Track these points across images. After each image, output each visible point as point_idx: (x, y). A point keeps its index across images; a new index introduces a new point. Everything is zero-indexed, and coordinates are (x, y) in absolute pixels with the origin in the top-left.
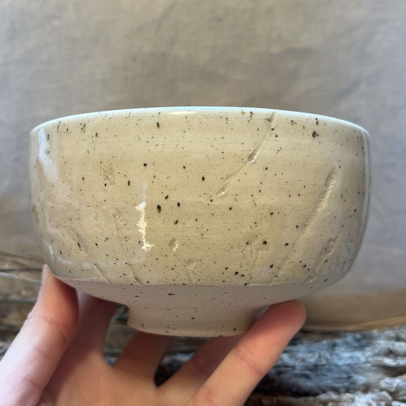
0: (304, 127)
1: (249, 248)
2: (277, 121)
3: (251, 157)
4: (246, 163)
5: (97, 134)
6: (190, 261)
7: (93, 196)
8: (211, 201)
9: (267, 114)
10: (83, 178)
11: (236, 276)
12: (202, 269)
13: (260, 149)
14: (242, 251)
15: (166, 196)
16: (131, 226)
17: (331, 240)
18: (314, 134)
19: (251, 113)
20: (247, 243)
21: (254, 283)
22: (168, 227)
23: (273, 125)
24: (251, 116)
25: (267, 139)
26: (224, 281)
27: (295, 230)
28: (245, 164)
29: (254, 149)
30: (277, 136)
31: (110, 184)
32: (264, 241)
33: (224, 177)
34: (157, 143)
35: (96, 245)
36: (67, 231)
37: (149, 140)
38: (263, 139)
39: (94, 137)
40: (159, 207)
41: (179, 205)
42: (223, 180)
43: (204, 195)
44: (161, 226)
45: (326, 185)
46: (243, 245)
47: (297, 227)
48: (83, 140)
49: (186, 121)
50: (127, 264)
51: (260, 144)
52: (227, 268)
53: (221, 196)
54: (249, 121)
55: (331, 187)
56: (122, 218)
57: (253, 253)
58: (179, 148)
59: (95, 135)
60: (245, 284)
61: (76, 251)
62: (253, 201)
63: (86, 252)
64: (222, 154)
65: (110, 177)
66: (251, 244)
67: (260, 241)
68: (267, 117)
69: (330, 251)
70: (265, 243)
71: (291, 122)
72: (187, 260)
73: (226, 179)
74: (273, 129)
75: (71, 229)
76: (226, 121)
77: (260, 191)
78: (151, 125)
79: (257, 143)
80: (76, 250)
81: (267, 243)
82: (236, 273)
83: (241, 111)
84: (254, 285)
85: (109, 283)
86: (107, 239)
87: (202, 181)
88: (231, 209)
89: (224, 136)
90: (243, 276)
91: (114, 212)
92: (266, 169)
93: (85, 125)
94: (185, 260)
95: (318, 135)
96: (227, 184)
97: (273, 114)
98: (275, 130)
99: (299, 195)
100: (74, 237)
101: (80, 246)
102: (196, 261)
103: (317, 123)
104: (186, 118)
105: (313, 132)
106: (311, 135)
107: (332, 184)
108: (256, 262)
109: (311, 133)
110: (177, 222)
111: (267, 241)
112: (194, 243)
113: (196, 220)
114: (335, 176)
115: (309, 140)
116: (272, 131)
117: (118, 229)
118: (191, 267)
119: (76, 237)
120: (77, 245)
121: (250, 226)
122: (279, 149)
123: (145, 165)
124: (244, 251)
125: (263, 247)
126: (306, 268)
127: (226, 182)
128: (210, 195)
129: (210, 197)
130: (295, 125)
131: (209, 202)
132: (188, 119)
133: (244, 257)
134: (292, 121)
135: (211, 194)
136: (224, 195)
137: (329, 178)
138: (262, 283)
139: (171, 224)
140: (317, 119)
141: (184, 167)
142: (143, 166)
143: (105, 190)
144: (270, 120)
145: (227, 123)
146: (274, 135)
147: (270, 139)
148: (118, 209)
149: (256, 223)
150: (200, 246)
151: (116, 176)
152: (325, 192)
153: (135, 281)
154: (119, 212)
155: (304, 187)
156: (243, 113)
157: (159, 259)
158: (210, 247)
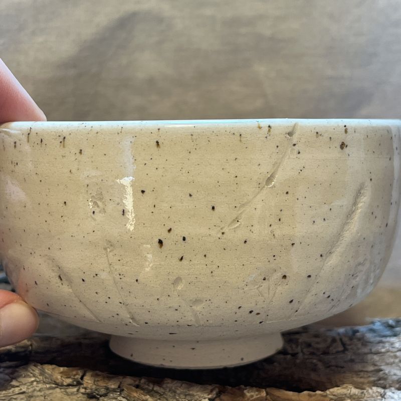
0: (330, 138)
1: (265, 284)
2: (300, 135)
3: (269, 180)
4: (264, 187)
5: (81, 150)
6: (197, 301)
7: (79, 225)
8: (223, 233)
9: (288, 127)
10: (65, 203)
11: (250, 315)
12: (212, 310)
13: (280, 169)
14: (257, 288)
15: (169, 229)
16: (127, 262)
17: (360, 264)
18: (343, 146)
19: (269, 127)
20: (264, 279)
21: (271, 320)
22: (172, 264)
23: (295, 139)
24: (269, 131)
25: (288, 157)
26: (236, 321)
27: (320, 259)
28: (262, 189)
29: (273, 171)
30: (299, 153)
31: (100, 212)
32: (283, 275)
33: (238, 205)
34: (156, 167)
35: (83, 280)
36: (45, 261)
37: (146, 162)
38: (282, 157)
39: (78, 154)
40: (160, 242)
41: (184, 239)
42: (237, 208)
43: (214, 227)
44: (163, 263)
45: (355, 203)
46: (259, 282)
47: (321, 256)
48: (63, 156)
49: (192, 139)
50: (121, 303)
51: (280, 163)
52: (240, 307)
53: (235, 228)
54: (266, 137)
55: (360, 205)
56: (115, 252)
57: (271, 289)
58: (184, 172)
59: (79, 151)
60: (260, 323)
61: (57, 285)
62: (272, 232)
63: (69, 287)
64: (235, 178)
65: (99, 203)
66: (268, 279)
67: (279, 275)
68: (288, 131)
69: (357, 276)
70: (285, 277)
71: (315, 133)
72: (194, 300)
73: (240, 207)
74: (294, 145)
75: (49, 259)
76: (239, 138)
77: (280, 220)
78: (148, 143)
79: (276, 163)
80: (57, 283)
81: (287, 277)
82: (251, 312)
83: (257, 126)
84: (270, 322)
85: (98, 322)
86: (96, 275)
87: (212, 211)
88: (245, 242)
89: (238, 157)
90: (258, 314)
91: (106, 244)
92: (287, 193)
93: (64, 138)
94: (191, 300)
95: (347, 146)
96: (241, 213)
97: (295, 126)
98: (297, 146)
99: (324, 219)
100: (53, 268)
101: (61, 279)
102: (205, 301)
103: (346, 131)
104: (192, 135)
105: (341, 144)
106: (339, 147)
107: (361, 201)
108: (274, 298)
109: (338, 145)
110: (182, 259)
111: (287, 275)
112: (201, 282)
113: (205, 256)
114: (365, 191)
115: (336, 152)
116: (294, 147)
117: (111, 264)
118: (198, 308)
119: (56, 269)
120: (57, 278)
121: (268, 260)
122: (302, 168)
123: (143, 192)
124: (261, 288)
125: (282, 282)
126: (330, 298)
127: (240, 212)
128: (222, 227)
129: (222, 229)
130: (321, 138)
131: (220, 235)
132: (194, 137)
133: (261, 294)
134: (317, 133)
135: (223, 225)
136: (237, 227)
137: (359, 193)
138: (280, 320)
139: (175, 261)
140: (345, 126)
141: (190, 195)
142: (141, 193)
143: (93, 218)
144: (290, 134)
145: (241, 141)
146: (296, 152)
147: (291, 157)
148: (110, 242)
149: (274, 256)
150: (210, 285)
151: (106, 203)
152: (354, 211)
153: (131, 321)
154: (111, 245)
155: (331, 209)
156: (260, 128)
157: (160, 299)
158: (221, 285)
